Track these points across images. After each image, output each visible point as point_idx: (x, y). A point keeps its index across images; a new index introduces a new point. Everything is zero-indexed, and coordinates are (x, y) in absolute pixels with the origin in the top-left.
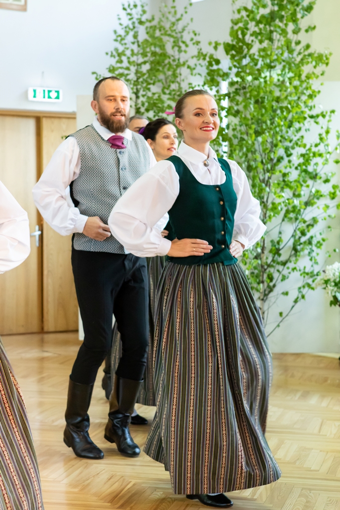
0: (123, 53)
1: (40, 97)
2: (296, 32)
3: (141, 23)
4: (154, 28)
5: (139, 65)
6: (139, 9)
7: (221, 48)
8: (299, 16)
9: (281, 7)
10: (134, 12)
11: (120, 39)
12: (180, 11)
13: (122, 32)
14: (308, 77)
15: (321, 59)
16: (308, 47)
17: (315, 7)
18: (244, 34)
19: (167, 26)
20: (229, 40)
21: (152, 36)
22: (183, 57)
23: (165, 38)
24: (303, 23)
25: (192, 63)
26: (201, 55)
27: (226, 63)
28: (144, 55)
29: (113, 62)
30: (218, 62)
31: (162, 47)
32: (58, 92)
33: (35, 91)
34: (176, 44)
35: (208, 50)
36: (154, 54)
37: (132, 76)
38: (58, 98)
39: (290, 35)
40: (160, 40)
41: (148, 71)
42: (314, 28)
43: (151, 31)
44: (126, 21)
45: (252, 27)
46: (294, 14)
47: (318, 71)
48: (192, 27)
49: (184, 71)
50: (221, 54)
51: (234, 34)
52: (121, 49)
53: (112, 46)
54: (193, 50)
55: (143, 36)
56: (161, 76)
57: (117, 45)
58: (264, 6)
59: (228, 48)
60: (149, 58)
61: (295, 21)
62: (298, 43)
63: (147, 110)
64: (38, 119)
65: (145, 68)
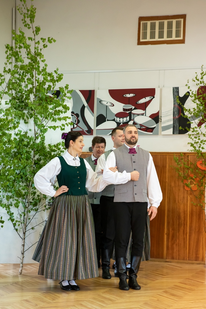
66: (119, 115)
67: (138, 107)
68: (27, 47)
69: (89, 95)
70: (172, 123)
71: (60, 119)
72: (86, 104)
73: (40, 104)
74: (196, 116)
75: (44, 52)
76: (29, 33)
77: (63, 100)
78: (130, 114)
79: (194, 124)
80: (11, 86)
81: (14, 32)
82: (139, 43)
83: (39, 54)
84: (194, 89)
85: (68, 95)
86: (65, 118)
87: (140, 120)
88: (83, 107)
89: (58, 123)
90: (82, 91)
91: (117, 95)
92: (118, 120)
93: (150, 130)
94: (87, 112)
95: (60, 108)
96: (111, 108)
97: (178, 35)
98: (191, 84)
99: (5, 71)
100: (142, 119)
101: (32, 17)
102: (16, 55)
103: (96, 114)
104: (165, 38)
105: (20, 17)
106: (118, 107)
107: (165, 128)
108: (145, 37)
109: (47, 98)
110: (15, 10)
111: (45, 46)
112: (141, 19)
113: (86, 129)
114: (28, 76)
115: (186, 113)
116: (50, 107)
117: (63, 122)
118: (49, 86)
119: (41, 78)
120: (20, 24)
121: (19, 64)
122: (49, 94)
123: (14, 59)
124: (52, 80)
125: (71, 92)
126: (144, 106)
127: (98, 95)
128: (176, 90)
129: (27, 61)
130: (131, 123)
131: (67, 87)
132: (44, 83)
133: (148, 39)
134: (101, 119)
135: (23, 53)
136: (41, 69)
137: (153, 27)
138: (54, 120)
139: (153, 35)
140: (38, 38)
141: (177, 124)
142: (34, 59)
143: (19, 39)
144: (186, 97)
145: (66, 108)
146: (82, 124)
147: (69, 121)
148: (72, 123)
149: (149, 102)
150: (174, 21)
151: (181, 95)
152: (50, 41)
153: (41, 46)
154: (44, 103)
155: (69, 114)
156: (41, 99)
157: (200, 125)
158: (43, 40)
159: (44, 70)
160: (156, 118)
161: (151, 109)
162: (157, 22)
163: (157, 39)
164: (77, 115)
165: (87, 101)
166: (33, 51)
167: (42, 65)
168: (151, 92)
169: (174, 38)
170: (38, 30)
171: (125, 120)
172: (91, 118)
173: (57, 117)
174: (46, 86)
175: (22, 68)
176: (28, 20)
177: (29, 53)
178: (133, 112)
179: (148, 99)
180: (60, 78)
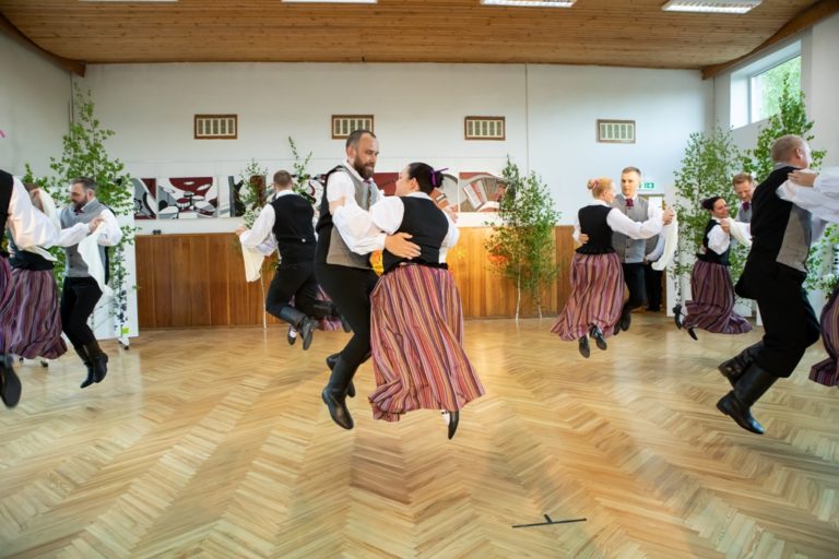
0: (691, 161)
3: (701, 143)
4: (709, 146)
5: (701, 166)
6: (700, 136)
7: (752, 153)
8: (802, 131)
9: (790, 128)
10: (697, 138)
11: (689, 153)
12: (725, 135)
13: (690, 149)
17: (814, 126)
18: (767, 144)
19: (717, 144)
20: (758, 148)
21: (708, 150)
22: (727, 160)
23: (716, 151)
25: (733, 163)
26: (736, 160)
27: (755, 162)
28: (704, 160)
29: (685, 165)
30: (750, 161)
31: (714, 155)
32: (653, 184)
34: (722, 153)
35: (745, 155)
36: (709, 159)
37: (697, 173)
38: (653, 187)
40: (713, 152)
41: (706, 169)
43: (708, 148)
44: (692, 143)
48: (732, 143)
49: (728, 167)
50: (752, 156)
51: (760, 144)
52: (690, 158)
53: (684, 157)
54: (734, 156)
55: (702, 150)
56: (714, 171)
57: (688, 156)
59: (756, 153)
60: (707, 162)
65: (704, 168)
66: (180, 201)
67: (197, 193)
68: (86, 139)
69: (151, 183)
70: (229, 207)
71: (122, 205)
72: (148, 191)
73: (102, 192)
74: (250, 201)
75: (103, 143)
76: (87, 126)
77: (125, 188)
78: (190, 200)
79: (249, 207)
80: (71, 174)
81: (71, 124)
82: (196, 137)
83: (99, 146)
84: (247, 178)
85: (130, 183)
86: (128, 204)
87: (200, 205)
88: (145, 194)
89: (121, 209)
90: (144, 180)
91: (177, 182)
92: (179, 205)
93: (210, 214)
94: (149, 199)
95: (123, 195)
96: (173, 195)
97: (230, 132)
98: (244, 174)
99: (63, 160)
100: (202, 203)
101: (90, 112)
102: (75, 146)
103: (158, 200)
104: (220, 134)
105: (77, 111)
106: (179, 194)
107: (223, 212)
108: (201, 132)
109: (109, 185)
110: (71, 106)
111: (104, 138)
112: (197, 116)
113: (149, 214)
114: (89, 165)
115: (241, 199)
116: (113, 194)
117: (126, 208)
118: (111, 175)
119: (102, 167)
120: (78, 118)
121: (79, 154)
122: (110, 182)
123: (72, 149)
124: (113, 170)
125: (133, 180)
126: (203, 193)
127: (159, 183)
128: (231, 179)
129: (86, 152)
130: (192, 208)
131: (128, 176)
132: (105, 172)
133: (204, 134)
134: (163, 205)
135: (82, 144)
136: (101, 158)
137: (208, 124)
138: (117, 206)
139: (208, 131)
140: (97, 130)
141: (234, 209)
142: (94, 150)
143: (78, 131)
144: (241, 184)
145: (128, 195)
146: (144, 209)
147: (131, 207)
148: (135, 209)
149: (207, 190)
150: (227, 120)
151: (236, 183)
152: (109, 133)
153: (100, 137)
154: (106, 191)
155: (131, 200)
156: (103, 187)
157: (254, 208)
158: (102, 132)
159: (104, 160)
160: (214, 203)
161: (210, 195)
162: (212, 120)
163: (212, 134)
164: (140, 201)
165: (149, 188)
166: (92, 143)
167: (102, 156)
168: (209, 181)
169: (227, 134)
170: (96, 123)
171: (186, 205)
172: (153, 204)
173: (119, 203)
174: (107, 175)
175: (81, 158)
176: (86, 114)
177: (88, 144)
178: (194, 198)
179: (206, 186)
180: (121, 167)
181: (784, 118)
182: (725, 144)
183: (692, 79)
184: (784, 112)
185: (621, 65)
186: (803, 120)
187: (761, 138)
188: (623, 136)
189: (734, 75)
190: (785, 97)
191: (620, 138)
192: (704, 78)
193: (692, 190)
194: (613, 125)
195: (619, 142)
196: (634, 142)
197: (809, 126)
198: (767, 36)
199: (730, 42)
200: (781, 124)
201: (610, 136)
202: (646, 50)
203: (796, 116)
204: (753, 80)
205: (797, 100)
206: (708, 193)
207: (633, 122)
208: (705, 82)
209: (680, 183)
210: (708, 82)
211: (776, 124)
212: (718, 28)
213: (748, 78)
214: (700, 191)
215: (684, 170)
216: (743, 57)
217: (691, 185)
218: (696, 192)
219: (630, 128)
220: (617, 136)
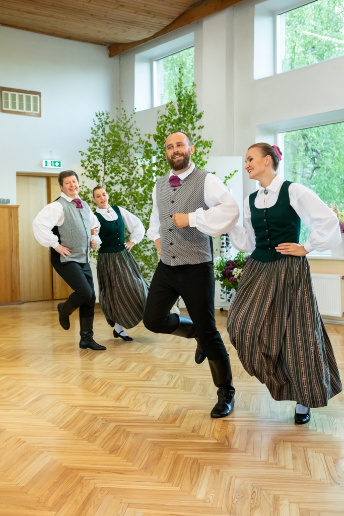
0: (97, 140)
1: (49, 166)
2: (193, 129)
3: (106, 123)
4: (114, 126)
5: (106, 147)
6: (105, 115)
7: (152, 138)
8: (194, 120)
9: (185, 115)
10: (102, 117)
11: (95, 132)
12: (128, 117)
13: (96, 129)
14: (200, 154)
15: (207, 144)
16: (200, 137)
17: (203, 115)
18: (164, 130)
19: (121, 125)
20: (156, 133)
21: (113, 131)
22: (131, 143)
23: (120, 132)
24: (197, 124)
25: (136, 145)
26: (141, 141)
27: (155, 146)
28: (109, 141)
29: (91, 145)
30: (150, 145)
31: (119, 137)
32: (59, 162)
33: (46, 162)
34: (126, 135)
35: (145, 138)
36: (114, 141)
37: (102, 153)
38: (59, 166)
39: (190, 131)
40: (118, 133)
41: (111, 150)
42: (203, 127)
43: (112, 128)
44: (98, 122)
45: (169, 126)
46: (192, 119)
47: (206, 150)
48: (135, 126)
49: (132, 150)
50: (152, 141)
51: (158, 129)
52: (95, 138)
53: (90, 136)
54: (136, 139)
55: (108, 131)
56: (119, 153)
57: (93, 136)
58: (175, 115)
59: (156, 138)
60: (112, 143)
61: (192, 123)
62: (194, 135)
63: (111, 172)
64: (48, 178)
65: (109, 149)
181: (179, 106)
182: (128, 125)
183: (100, 54)
184: (179, 100)
185: (26, 29)
186: (195, 110)
187: (159, 124)
188: (28, 108)
189: (138, 56)
190: (180, 85)
191: (25, 110)
192: (111, 56)
193: (98, 171)
194: (17, 94)
195: (24, 114)
196: (39, 115)
197: (200, 116)
198: (166, 23)
199: (133, 23)
200: (177, 111)
201: (14, 106)
202: (52, 17)
203: (189, 105)
204: (155, 63)
205: (190, 89)
206: (113, 175)
207: (39, 94)
208: (111, 59)
209: (86, 164)
210: (115, 60)
211: (172, 111)
212: (122, 6)
213: (151, 61)
214: (106, 173)
215: (90, 150)
216: (145, 40)
217: (96, 166)
218: (101, 174)
219: (35, 99)
220: (21, 107)
